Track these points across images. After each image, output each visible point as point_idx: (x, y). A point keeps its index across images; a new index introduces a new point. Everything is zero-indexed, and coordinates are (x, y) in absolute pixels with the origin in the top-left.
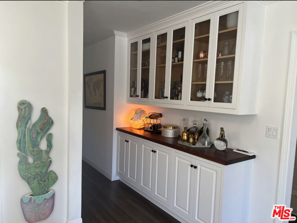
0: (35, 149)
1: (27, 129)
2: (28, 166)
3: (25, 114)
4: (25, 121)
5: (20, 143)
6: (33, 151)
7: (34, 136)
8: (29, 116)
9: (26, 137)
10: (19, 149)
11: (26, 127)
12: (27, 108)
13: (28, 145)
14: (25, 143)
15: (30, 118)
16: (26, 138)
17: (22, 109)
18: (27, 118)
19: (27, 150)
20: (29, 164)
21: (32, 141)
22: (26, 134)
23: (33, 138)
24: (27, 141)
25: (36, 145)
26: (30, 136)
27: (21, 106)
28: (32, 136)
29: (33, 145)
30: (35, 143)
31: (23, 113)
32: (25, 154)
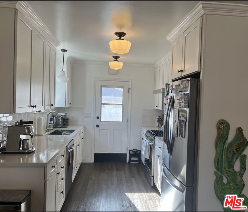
0: (231, 170)
1: (224, 149)
2: (224, 186)
3: (223, 134)
4: (223, 141)
5: (218, 162)
6: (229, 172)
7: (231, 156)
8: (227, 136)
9: (224, 156)
10: (217, 168)
11: (223, 147)
12: (226, 127)
13: (225, 165)
14: (223, 163)
15: (227, 138)
16: (224, 158)
17: (221, 129)
18: (225, 138)
19: (224, 169)
20: (224, 184)
21: (228, 161)
22: (224, 154)
23: (230, 158)
24: (224, 161)
25: (231, 165)
26: (227, 157)
27: (220, 125)
28: (228, 155)
29: (229, 165)
30: (231, 164)
31: (222, 133)
32: (221, 173)
